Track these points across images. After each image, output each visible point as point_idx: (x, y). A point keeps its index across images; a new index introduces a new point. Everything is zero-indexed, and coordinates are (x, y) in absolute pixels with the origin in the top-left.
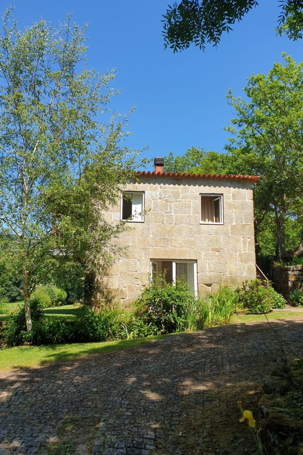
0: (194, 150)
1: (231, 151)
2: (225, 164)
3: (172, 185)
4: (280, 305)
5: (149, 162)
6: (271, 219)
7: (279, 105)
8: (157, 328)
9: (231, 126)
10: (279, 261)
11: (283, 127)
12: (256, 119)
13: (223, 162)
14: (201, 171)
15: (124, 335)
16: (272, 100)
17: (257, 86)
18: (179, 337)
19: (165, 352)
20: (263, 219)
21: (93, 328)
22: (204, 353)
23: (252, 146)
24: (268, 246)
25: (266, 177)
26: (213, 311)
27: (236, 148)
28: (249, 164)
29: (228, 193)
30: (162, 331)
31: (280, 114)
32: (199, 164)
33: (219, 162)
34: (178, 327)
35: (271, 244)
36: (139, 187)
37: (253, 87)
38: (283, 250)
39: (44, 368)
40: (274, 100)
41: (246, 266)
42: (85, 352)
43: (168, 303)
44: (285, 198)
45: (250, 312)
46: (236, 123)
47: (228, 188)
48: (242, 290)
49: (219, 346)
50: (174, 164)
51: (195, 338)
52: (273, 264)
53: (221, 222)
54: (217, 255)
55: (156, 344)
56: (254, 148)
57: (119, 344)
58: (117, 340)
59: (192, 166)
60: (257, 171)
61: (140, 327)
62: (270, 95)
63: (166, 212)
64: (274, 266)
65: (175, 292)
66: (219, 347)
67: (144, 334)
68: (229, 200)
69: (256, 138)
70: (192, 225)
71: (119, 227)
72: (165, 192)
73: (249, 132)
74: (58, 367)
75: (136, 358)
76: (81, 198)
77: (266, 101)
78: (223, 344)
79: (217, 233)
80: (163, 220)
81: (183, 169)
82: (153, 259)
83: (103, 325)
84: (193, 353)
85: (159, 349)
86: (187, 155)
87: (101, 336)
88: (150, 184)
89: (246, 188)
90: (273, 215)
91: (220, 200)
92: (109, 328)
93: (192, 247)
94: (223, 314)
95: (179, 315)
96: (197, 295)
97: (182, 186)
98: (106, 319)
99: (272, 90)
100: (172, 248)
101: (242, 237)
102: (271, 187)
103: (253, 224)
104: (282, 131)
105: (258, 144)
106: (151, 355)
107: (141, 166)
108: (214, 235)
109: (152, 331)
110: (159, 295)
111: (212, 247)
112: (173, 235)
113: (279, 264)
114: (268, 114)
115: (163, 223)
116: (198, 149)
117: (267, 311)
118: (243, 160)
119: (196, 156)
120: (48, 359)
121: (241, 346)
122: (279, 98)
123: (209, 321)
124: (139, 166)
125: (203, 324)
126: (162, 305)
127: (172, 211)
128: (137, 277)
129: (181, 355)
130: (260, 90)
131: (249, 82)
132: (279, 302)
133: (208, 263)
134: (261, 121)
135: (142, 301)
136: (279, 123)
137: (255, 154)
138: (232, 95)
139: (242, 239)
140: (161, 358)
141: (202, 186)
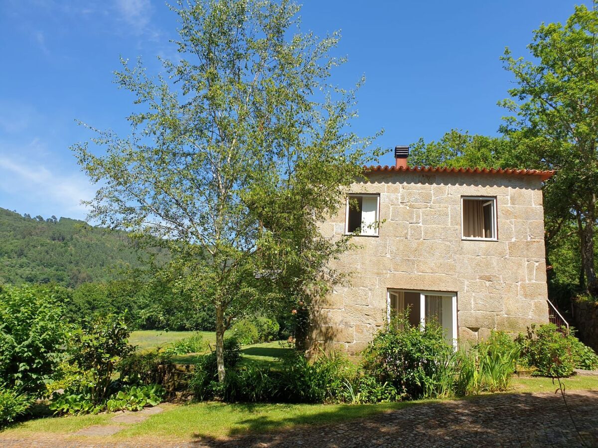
0: (454, 134)
1: (508, 135)
2: (500, 153)
3: (419, 185)
4: (588, 364)
5: (383, 154)
6: (571, 230)
7: (585, 65)
8: (396, 391)
9: (508, 99)
10: (586, 293)
11: (591, 96)
12: (547, 88)
13: (496, 150)
14: (465, 163)
15: (348, 396)
16: (573, 59)
17: (548, 40)
18: (427, 407)
19: (405, 432)
20: (558, 231)
21: (304, 383)
22: (465, 440)
23: (540, 126)
24: (566, 269)
25: (563, 170)
26: (481, 369)
27: (515, 129)
28: (536, 152)
29: (505, 195)
30: (403, 395)
31: (586, 78)
32: (462, 152)
33: (491, 150)
34: (426, 391)
35: (571, 265)
36: (371, 187)
37: (542, 43)
38: (593, 277)
39: (233, 441)
40: (576, 58)
41: (533, 304)
42: (290, 420)
43: (411, 356)
44: (594, 200)
45: (539, 373)
46: (515, 95)
47: (505, 188)
48: (526, 338)
49: (489, 431)
50: (426, 154)
51: (452, 411)
52: (575, 296)
53: (494, 237)
54: (488, 285)
55: (393, 417)
56: (543, 128)
57: (338, 411)
58: (338, 403)
59: (452, 155)
60: (548, 162)
61: (371, 387)
62: (570, 52)
63: (411, 221)
64: (577, 301)
65: (422, 340)
66: (489, 433)
67: (377, 397)
68: (505, 205)
69: (547, 115)
70: (450, 241)
71: (340, 244)
72: (410, 194)
73: (536, 106)
74: (251, 441)
75: (360, 439)
76: (289, 206)
77: (564, 60)
78: (495, 428)
79: (487, 253)
80: (407, 233)
81: (438, 161)
82: (391, 288)
83: (318, 380)
84: (448, 438)
85: (396, 426)
86: (444, 141)
87: (316, 395)
88: (388, 183)
89: (533, 188)
90: (574, 225)
91: (492, 205)
92: (328, 385)
93: (450, 273)
94: (496, 375)
95: (429, 373)
96: (456, 345)
97: (435, 185)
98: (323, 372)
99: (573, 45)
100: (420, 273)
101: (526, 259)
102: (571, 185)
103: (543, 241)
104: (590, 103)
105: (551, 123)
106: (385, 434)
107: (371, 159)
108: (483, 257)
109: (388, 394)
110: (399, 343)
111: (480, 274)
112: (421, 255)
113: (586, 299)
114: (566, 78)
115: (406, 238)
116: (459, 133)
117: (567, 374)
118: (526, 146)
119: (457, 142)
120: (239, 426)
121: (525, 436)
122: (583, 55)
123: (473, 385)
124: (368, 161)
125: (464, 388)
126: (403, 358)
127: (421, 221)
128: (368, 314)
129: (428, 440)
130: (554, 45)
131: (537, 36)
132: (587, 359)
133: (474, 297)
134: (555, 90)
135: (375, 349)
136: (585, 91)
137: (545, 138)
138: (509, 55)
139: (527, 263)
140: (399, 442)
141: (465, 185)
